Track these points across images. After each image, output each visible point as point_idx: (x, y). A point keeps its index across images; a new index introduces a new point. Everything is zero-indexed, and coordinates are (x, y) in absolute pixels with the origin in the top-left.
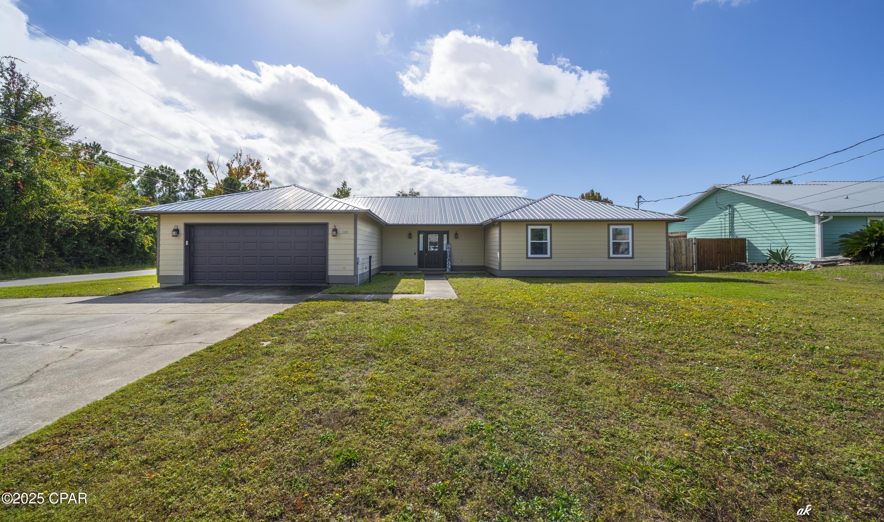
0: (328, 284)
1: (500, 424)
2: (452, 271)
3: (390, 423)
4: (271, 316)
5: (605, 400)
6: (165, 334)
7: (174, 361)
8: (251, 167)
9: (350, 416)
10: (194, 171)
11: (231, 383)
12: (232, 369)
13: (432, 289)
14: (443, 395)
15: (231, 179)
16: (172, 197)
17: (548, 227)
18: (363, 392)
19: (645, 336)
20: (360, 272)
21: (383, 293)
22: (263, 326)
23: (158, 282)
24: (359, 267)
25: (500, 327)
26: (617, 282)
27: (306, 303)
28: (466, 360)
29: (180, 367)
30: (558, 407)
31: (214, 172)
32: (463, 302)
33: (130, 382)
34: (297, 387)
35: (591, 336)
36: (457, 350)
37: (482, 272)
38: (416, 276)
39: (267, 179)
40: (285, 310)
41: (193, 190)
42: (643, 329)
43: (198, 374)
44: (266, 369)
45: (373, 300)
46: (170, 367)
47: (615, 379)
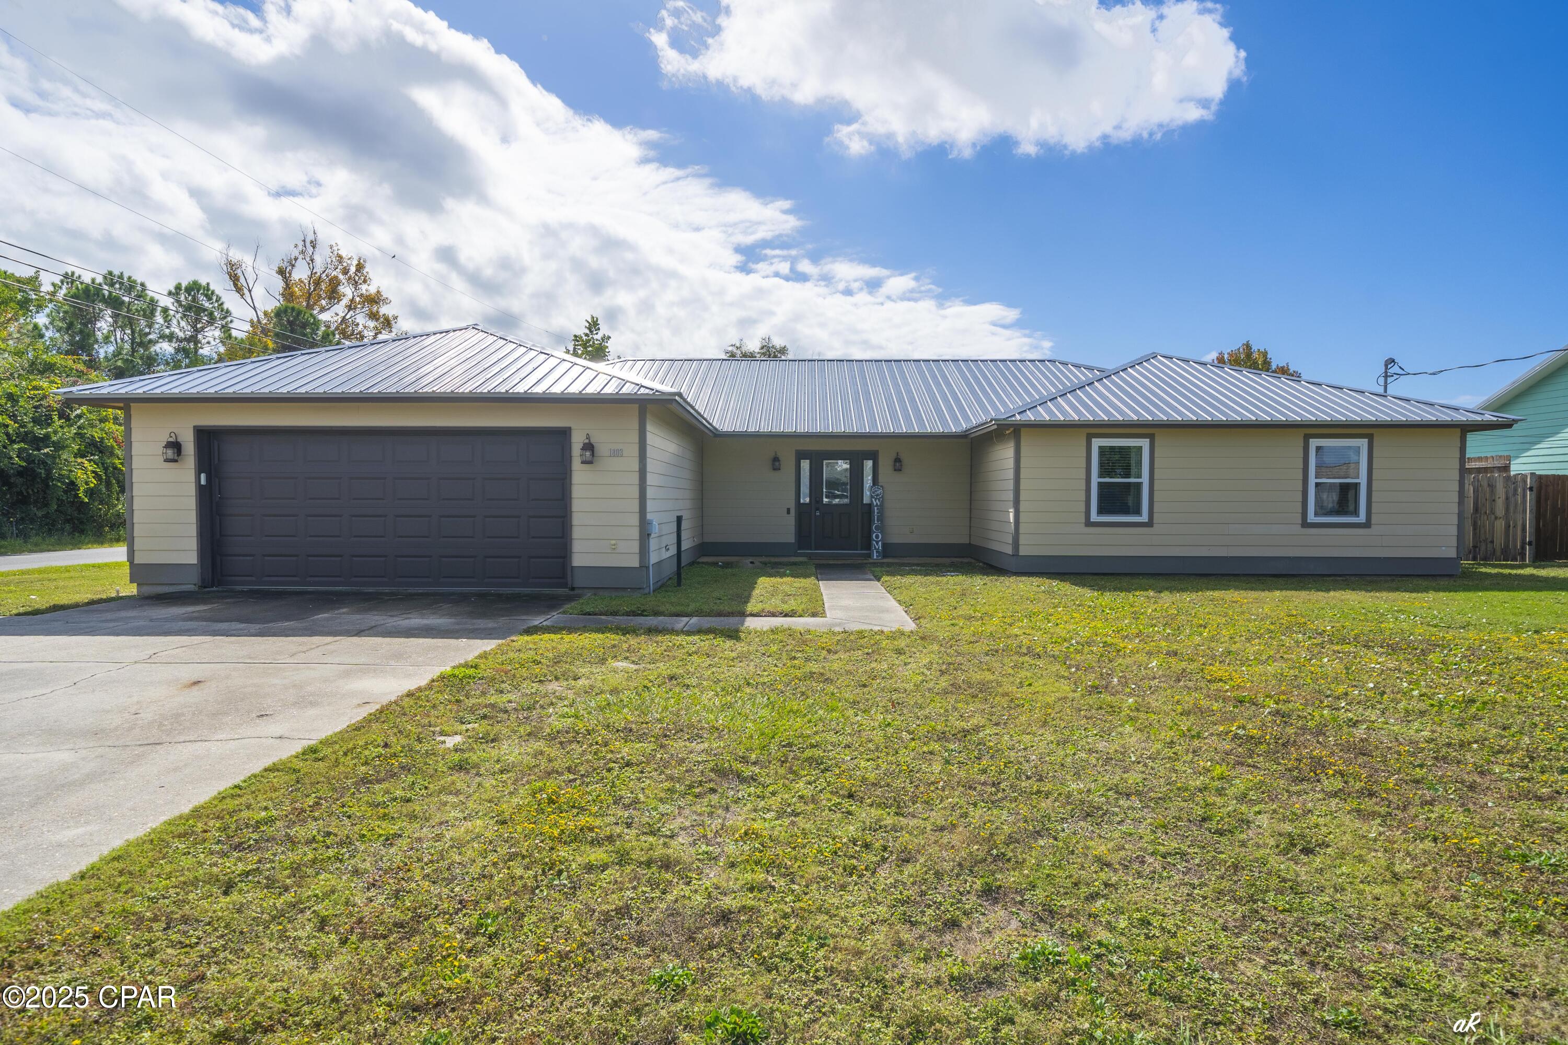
0: (573, 589)
1: (1103, 950)
2: (884, 557)
3: (822, 946)
4: (447, 669)
5: (1361, 892)
6: (183, 715)
7: (230, 784)
8: (341, 277)
9: (716, 924)
10: (194, 288)
11: (389, 841)
12: (384, 805)
13: (844, 602)
14: (938, 875)
15: (293, 309)
16: (141, 358)
17: (1145, 443)
18: (733, 865)
19: (1433, 732)
20: (654, 558)
21: (720, 614)
22: (432, 695)
23: (131, 582)
24: (653, 544)
25: (1048, 704)
26: (1328, 590)
27: (527, 638)
28: (979, 787)
29: (247, 798)
30: (1241, 910)
31: (246, 291)
32: (935, 639)
33: (132, 836)
34: (563, 852)
35: (1290, 731)
36: (947, 762)
37: (966, 560)
38: (798, 570)
39: (384, 310)
40: (480, 657)
41: (193, 339)
42: (1422, 713)
43: (300, 816)
44: (470, 804)
45: (699, 632)
46: (222, 798)
47: (1375, 840)
